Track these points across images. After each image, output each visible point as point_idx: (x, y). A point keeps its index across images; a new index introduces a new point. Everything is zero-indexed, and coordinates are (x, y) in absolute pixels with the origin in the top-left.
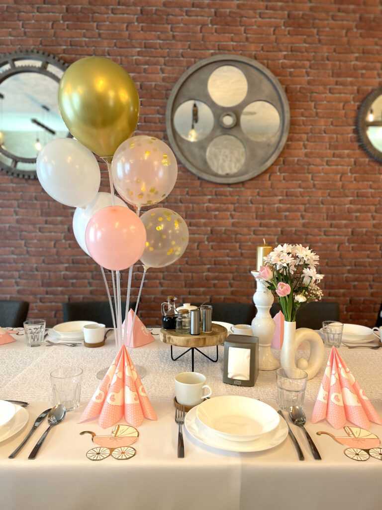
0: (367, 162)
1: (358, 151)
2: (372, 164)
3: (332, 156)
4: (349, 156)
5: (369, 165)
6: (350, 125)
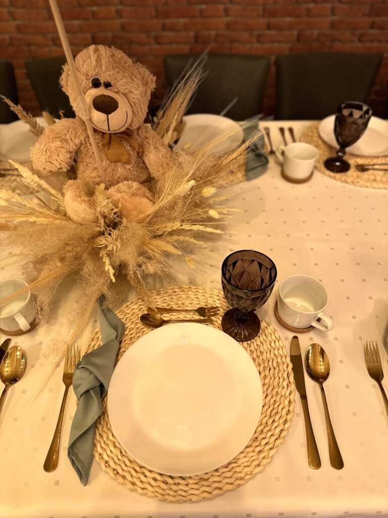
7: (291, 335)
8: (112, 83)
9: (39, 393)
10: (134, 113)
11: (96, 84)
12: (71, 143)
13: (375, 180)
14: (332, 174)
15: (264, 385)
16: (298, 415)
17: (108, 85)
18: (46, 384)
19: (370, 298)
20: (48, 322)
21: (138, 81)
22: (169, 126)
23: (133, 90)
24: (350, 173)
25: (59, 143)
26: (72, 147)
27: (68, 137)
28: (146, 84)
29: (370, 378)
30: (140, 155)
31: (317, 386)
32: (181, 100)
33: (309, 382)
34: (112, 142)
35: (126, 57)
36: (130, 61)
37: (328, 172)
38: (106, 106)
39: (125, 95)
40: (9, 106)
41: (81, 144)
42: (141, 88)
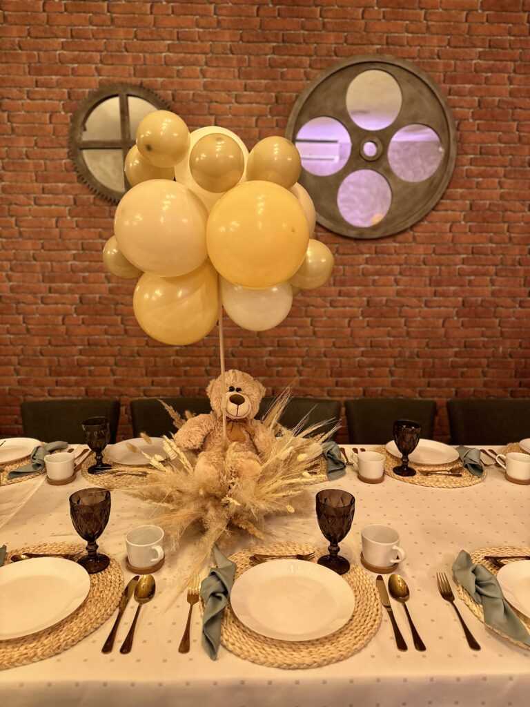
0: (92, 201)
1: (77, 185)
2: (98, 202)
3: (41, 191)
4: (65, 191)
5: (94, 204)
6: (63, 147)
7: (376, 575)
8: (242, 388)
9: (168, 608)
10: (252, 408)
11: (232, 389)
12: (205, 429)
13: (438, 481)
14: (401, 477)
15: (356, 600)
16: (386, 621)
17: (239, 390)
18: (174, 601)
19: (440, 553)
20: (169, 567)
21: (256, 389)
22: (271, 423)
23: (254, 393)
24: (416, 476)
25: (197, 428)
26: (205, 432)
27: (204, 425)
28: (260, 391)
29: (443, 599)
30: (252, 436)
31: (401, 605)
32: (278, 407)
33: (393, 602)
34: (234, 428)
35: (250, 377)
36: (252, 378)
37: (397, 476)
38: (237, 400)
39: (248, 395)
40: (164, 407)
41: (211, 430)
42: (258, 393)
